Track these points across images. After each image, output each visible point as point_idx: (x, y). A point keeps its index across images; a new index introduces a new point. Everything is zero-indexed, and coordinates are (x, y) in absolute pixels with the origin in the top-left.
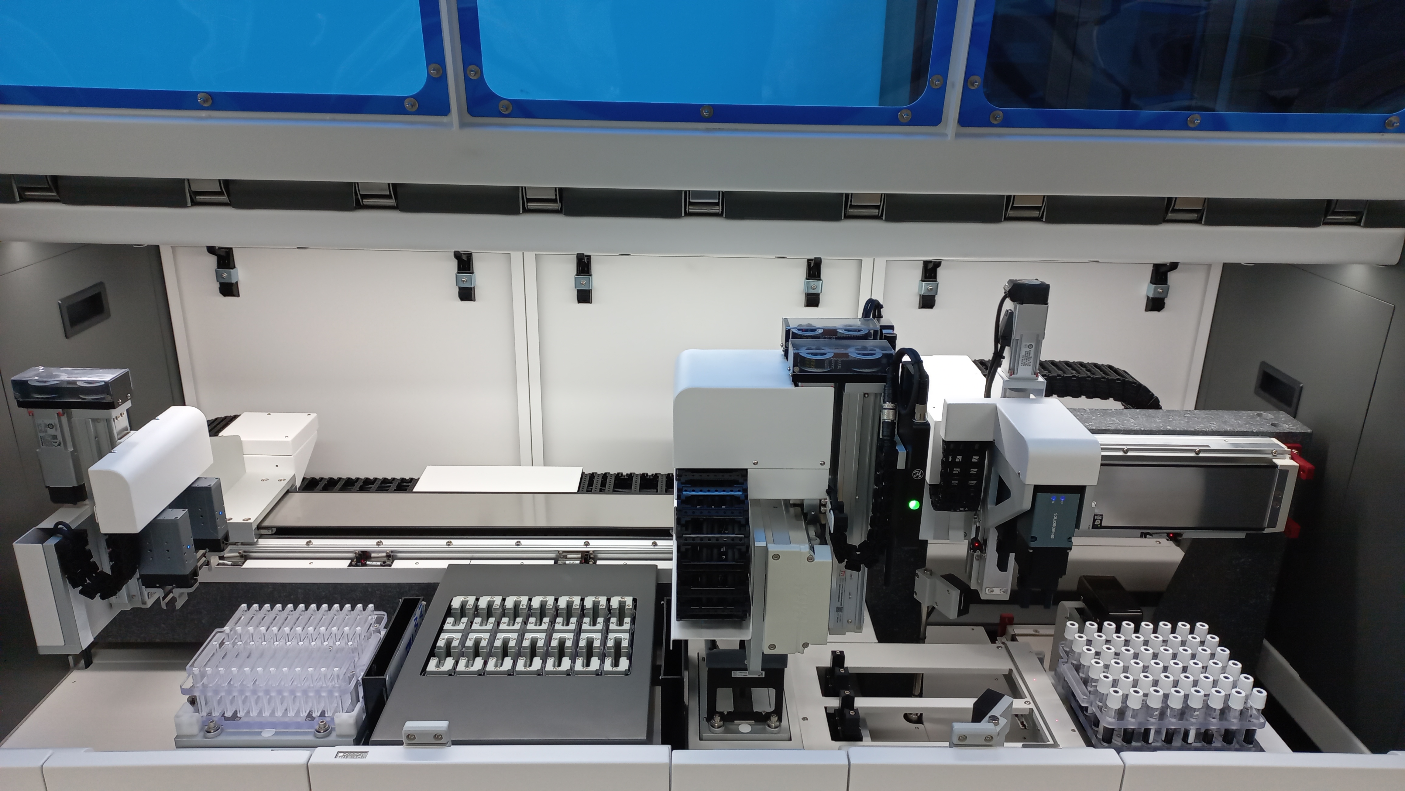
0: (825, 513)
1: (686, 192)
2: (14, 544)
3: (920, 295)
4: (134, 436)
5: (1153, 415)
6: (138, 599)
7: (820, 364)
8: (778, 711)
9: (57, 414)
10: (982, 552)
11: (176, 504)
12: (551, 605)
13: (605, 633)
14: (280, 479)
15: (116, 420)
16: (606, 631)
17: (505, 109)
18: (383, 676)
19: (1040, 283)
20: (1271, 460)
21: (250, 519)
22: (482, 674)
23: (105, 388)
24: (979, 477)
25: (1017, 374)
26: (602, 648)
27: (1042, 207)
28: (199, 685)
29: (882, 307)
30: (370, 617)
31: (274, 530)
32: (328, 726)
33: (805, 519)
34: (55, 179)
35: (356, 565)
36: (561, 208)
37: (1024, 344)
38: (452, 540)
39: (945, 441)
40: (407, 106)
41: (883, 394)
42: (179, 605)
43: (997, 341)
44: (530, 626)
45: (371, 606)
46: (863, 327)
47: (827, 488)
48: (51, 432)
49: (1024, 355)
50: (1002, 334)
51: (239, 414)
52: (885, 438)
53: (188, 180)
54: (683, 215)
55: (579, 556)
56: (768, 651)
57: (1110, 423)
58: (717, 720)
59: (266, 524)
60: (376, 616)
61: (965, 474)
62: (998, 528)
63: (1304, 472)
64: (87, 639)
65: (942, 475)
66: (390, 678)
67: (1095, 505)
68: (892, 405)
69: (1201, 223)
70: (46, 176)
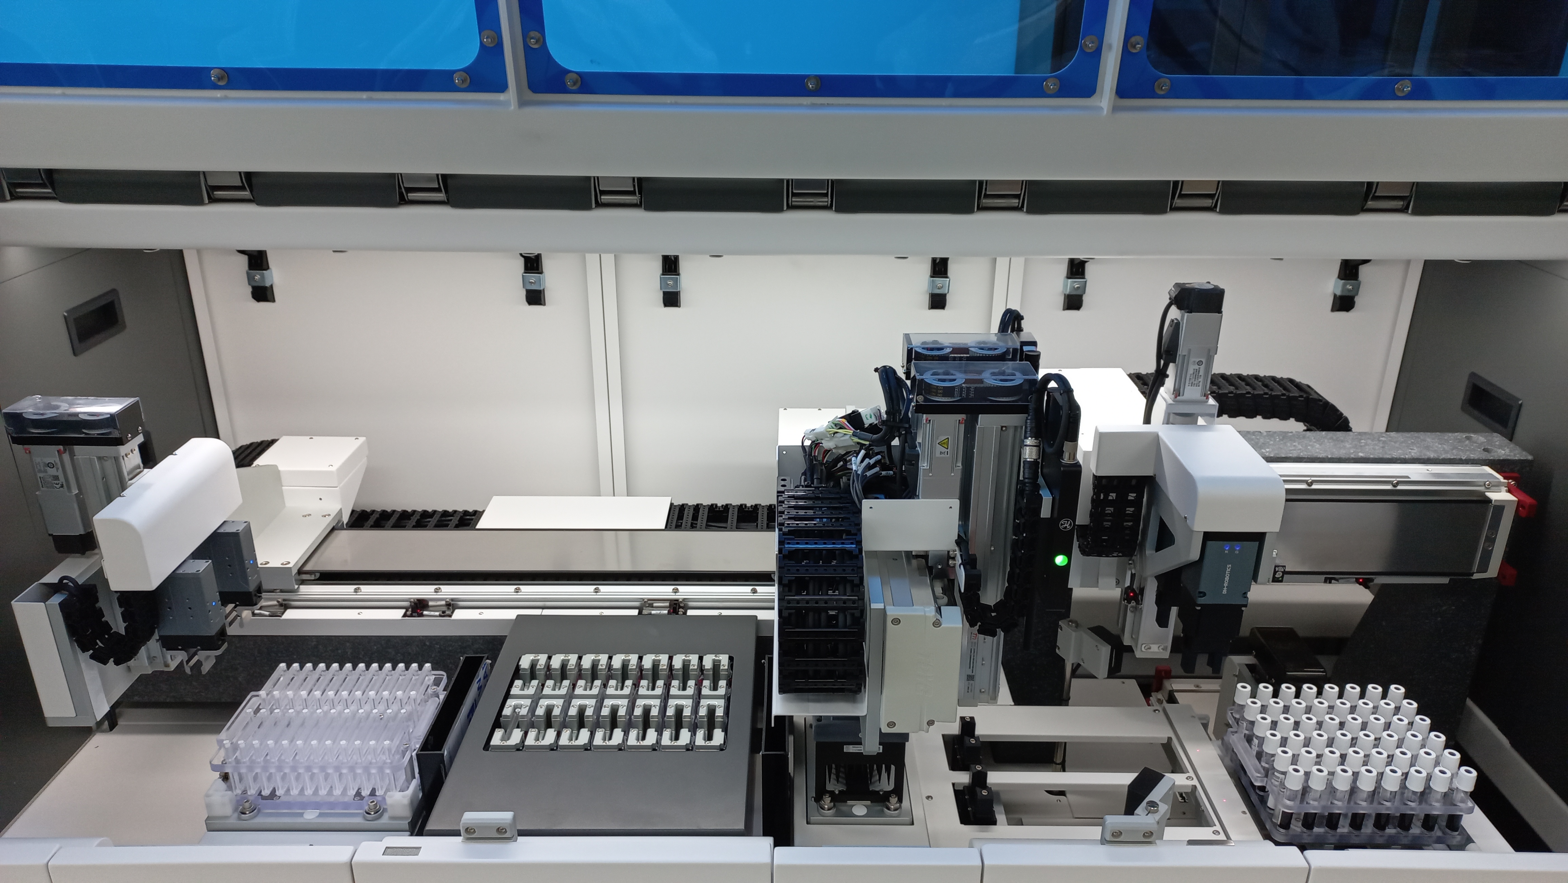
0: (954, 567)
1: (788, 181)
2: (13, 602)
3: (1065, 294)
4: (148, 475)
5: (1342, 438)
6: (160, 660)
7: (948, 392)
8: (898, 791)
9: (58, 451)
10: (1138, 603)
11: (197, 554)
12: (634, 665)
13: (696, 699)
14: (325, 514)
15: (125, 458)
16: (698, 696)
17: (572, 83)
18: (441, 750)
19: (1213, 287)
20: (1483, 494)
21: (289, 563)
22: (555, 748)
23: (111, 421)
24: (1136, 517)
25: (1183, 395)
26: (694, 717)
27: (1216, 194)
28: (231, 760)
29: (1022, 318)
30: (427, 678)
31: (318, 575)
32: (380, 807)
33: (931, 573)
34: (50, 172)
35: (411, 616)
36: (641, 202)
37: (1192, 360)
38: (520, 587)
39: (1096, 476)
40: (457, 81)
41: (1024, 427)
42: (206, 668)
43: (1159, 357)
44: (610, 691)
45: (428, 666)
46: (1001, 344)
47: (957, 538)
48: (52, 472)
49: (1192, 372)
50: (1165, 349)
51: (277, 438)
52: (1027, 480)
53: (204, 173)
54: (785, 208)
55: (667, 604)
56: (885, 730)
57: (1291, 449)
58: (827, 801)
59: (308, 568)
60: (434, 677)
61: (1120, 515)
62: (1159, 578)
63: (1523, 507)
64: (102, 709)
65: (1092, 515)
66: (449, 753)
67: (1277, 554)
68: (1035, 441)
69: (1407, 212)
70: (39, 170)
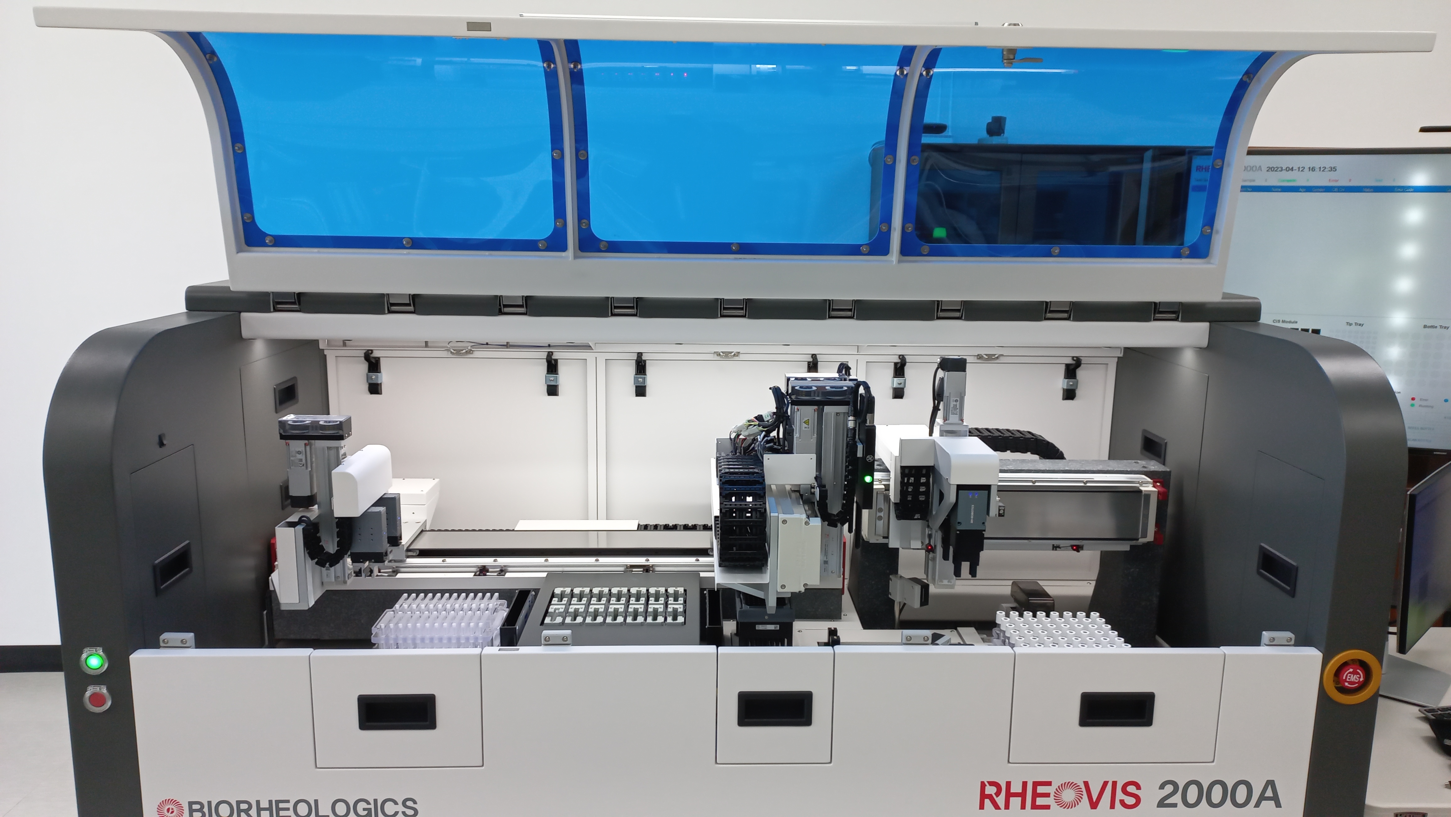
0: (814, 492)
1: (721, 299)
2: (276, 528)
3: (893, 388)
4: (350, 461)
5: (1055, 462)
9: (305, 443)
10: (933, 553)
11: (375, 505)
12: (625, 592)
13: (665, 606)
14: (418, 520)
15: (341, 449)
16: (666, 604)
17: (604, 247)
18: (514, 626)
19: (960, 358)
20: (1139, 489)
22: (583, 625)
24: (927, 493)
25: (949, 421)
26: (665, 612)
27: (961, 309)
29: (850, 368)
31: (418, 552)
33: (802, 498)
34: (300, 295)
35: (479, 575)
36: (637, 313)
37: (952, 399)
38: (549, 558)
39: (901, 467)
40: (540, 246)
41: (848, 412)
43: (934, 399)
44: (612, 602)
47: (815, 476)
49: (952, 406)
50: (937, 394)
52: (850, 439)
53: (388, 295)
54: (719, 316)
55: (642, 569)
56: (779, 590)
57: (1025, 466)
59: (411, 547)
61: (916, 493)
62: (941, 527)
63: (1161, 495)
64: (311, 602)
65: (901, 492)
66: (519, 629)
68: (854, 418)
69: (1070, 320)
70: (294, 293)
